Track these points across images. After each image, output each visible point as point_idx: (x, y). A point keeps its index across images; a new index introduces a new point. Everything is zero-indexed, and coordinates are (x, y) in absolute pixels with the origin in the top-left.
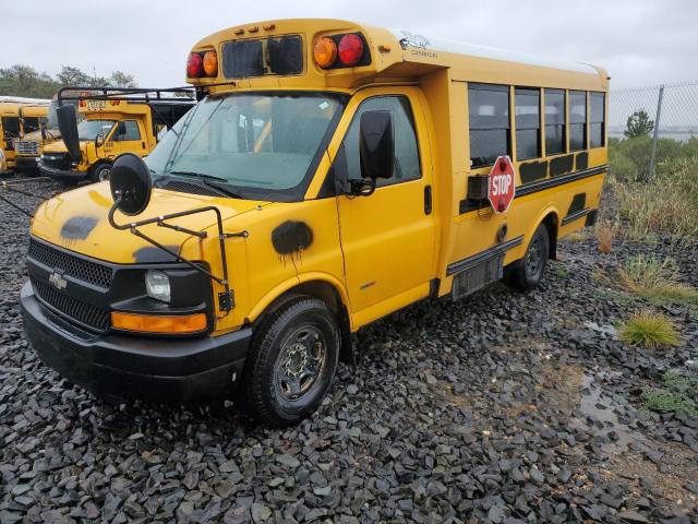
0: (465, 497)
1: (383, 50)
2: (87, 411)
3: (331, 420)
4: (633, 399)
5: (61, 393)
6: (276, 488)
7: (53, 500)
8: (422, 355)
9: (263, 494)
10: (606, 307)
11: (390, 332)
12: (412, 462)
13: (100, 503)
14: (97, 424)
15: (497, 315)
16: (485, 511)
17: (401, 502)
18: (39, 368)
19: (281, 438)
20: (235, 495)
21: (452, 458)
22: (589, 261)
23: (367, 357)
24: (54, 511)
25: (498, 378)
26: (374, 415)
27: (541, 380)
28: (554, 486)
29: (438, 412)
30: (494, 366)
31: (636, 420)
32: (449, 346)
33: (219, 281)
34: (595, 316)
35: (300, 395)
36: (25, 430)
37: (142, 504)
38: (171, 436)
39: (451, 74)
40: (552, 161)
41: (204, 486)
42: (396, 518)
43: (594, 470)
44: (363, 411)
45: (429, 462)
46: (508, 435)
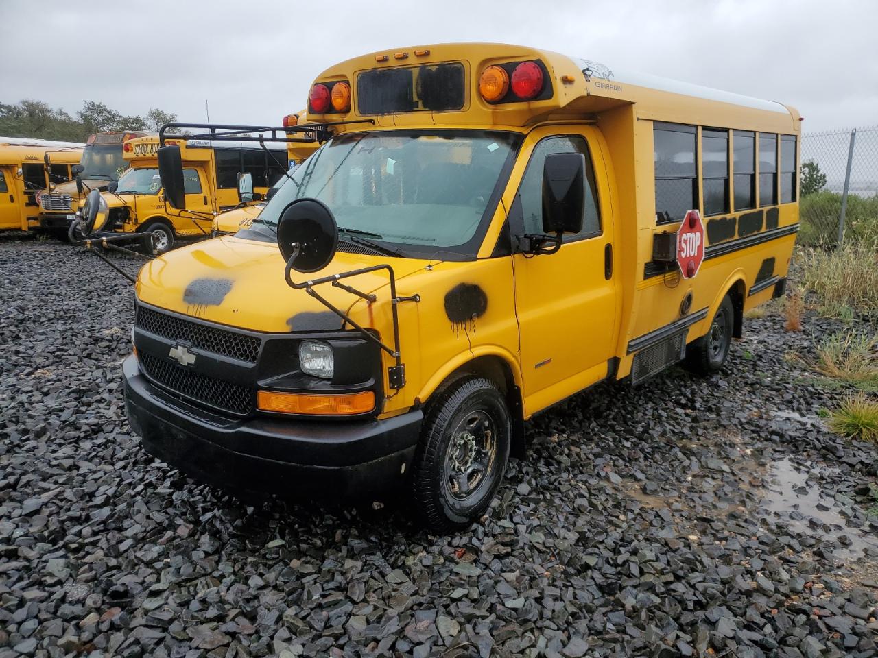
0: (685, 609)
1: (567, 81)
2: (209, 515)
3: (506, 523)
4: (859, 499)
5: (171, 495)
6: (460, 599)
7: (196, 614)
8: (597, 450)
9: (446, 606)
10: (808, 395)
11: (553, 424)
12: (613, 570)
13: (252, 617)
14: (226, 530)
15: (678, 404)
16: (713, 624)
17: (610, 615)
18: (134, 466)
19: (450, 544)
20: (411, 608)
21: (660, 565)
22: (774, 341)
23: (531, 452)
24: (201, 627)
25: (694, 476)
26: (555, 519)
27: (746, 478)
28: (787, 596)
29: (631, 516)
30: (687, 463)
31: (868, 523)
32: (627, 440)
33: (390, 352)
34: (795, 404)
35: (469, 493)
36: (140, 536)
37: (304, 618)
38: (319, 543)
39: (637, 112)
40: (741, 217)
41: (373, 598)
42: (608, 633)
43: (830, 578)
44: (540, 514)
45: (635, 570)
46: (721, 540)
